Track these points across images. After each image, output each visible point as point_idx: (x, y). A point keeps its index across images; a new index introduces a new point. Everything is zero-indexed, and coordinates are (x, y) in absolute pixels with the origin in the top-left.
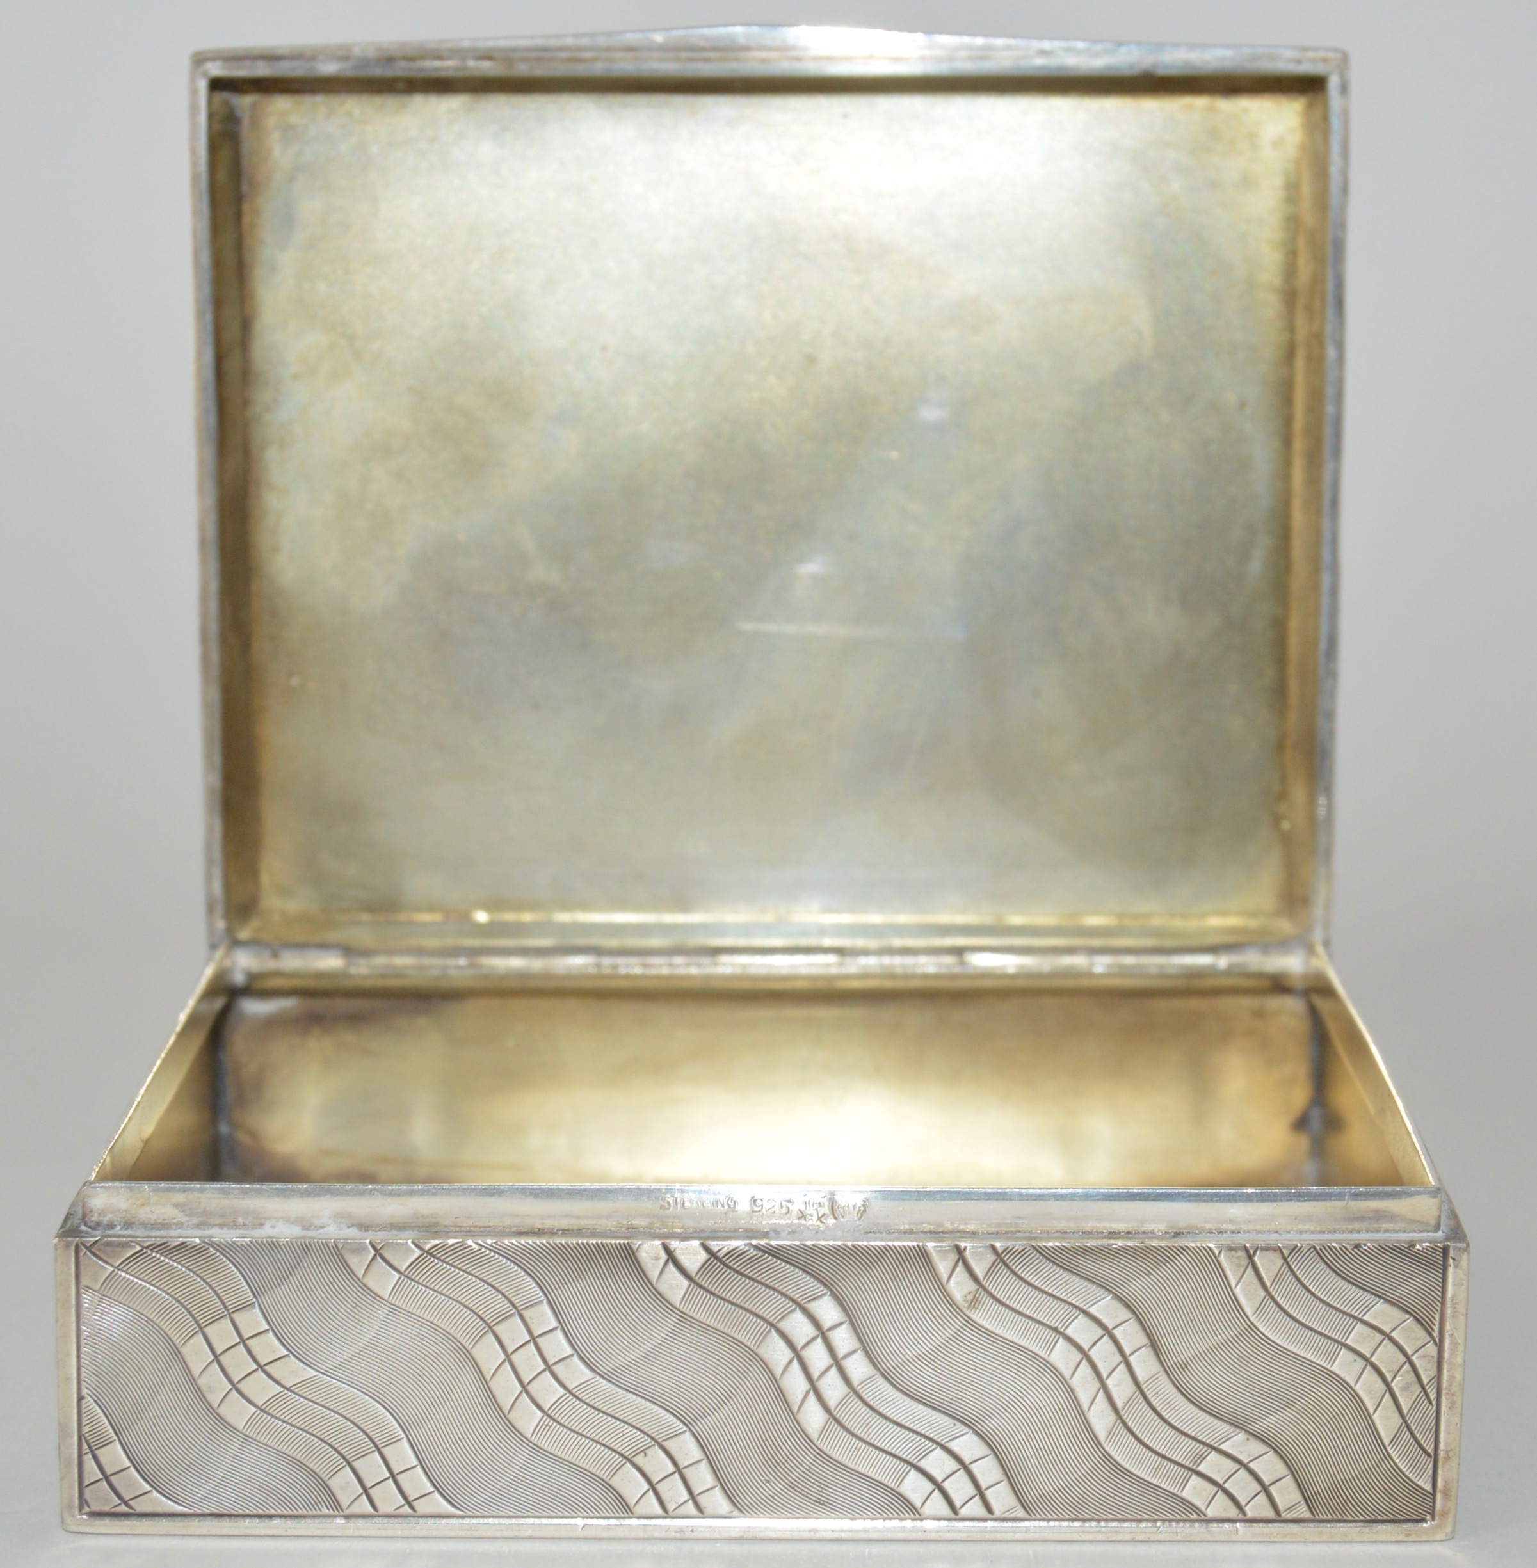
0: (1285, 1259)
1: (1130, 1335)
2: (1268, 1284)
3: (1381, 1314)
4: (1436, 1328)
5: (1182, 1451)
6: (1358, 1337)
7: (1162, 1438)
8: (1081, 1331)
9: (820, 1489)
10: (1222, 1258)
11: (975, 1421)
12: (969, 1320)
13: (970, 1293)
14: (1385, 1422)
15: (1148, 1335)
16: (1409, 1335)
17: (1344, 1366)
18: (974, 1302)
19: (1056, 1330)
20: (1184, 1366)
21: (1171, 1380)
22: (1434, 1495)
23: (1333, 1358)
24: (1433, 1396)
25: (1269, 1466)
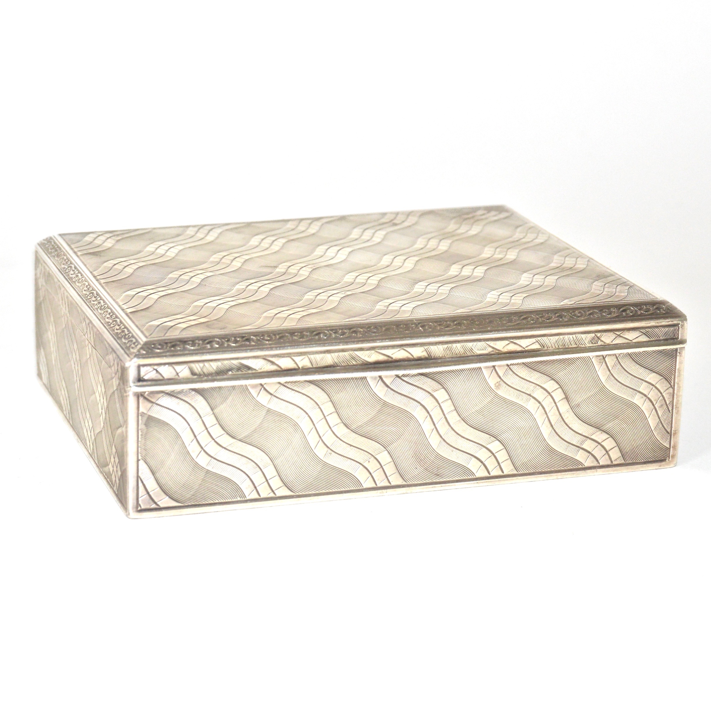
0: (617, 358)
1: (558, 395)
2: (610, 369)
3: (652, 378)
4: (672, 382)
5: (576, 440)
6: (643, 388)
7: (568, 436)
8: (539, 394)
9: (437, 469)
10: (593, 360)
11: (498, 435)
12: (496, 394)
13: (497, 382)
14: (652, 422)
15: (565, 394)
16: (662, 386)
17: (638, 400)
18: (498, 386)
19: (530, 395)
20: (578, 405)
21: (573, 411)
22: (670, 449)
23: (633, 397)
24: (670, 409)
25: (609, 444)
